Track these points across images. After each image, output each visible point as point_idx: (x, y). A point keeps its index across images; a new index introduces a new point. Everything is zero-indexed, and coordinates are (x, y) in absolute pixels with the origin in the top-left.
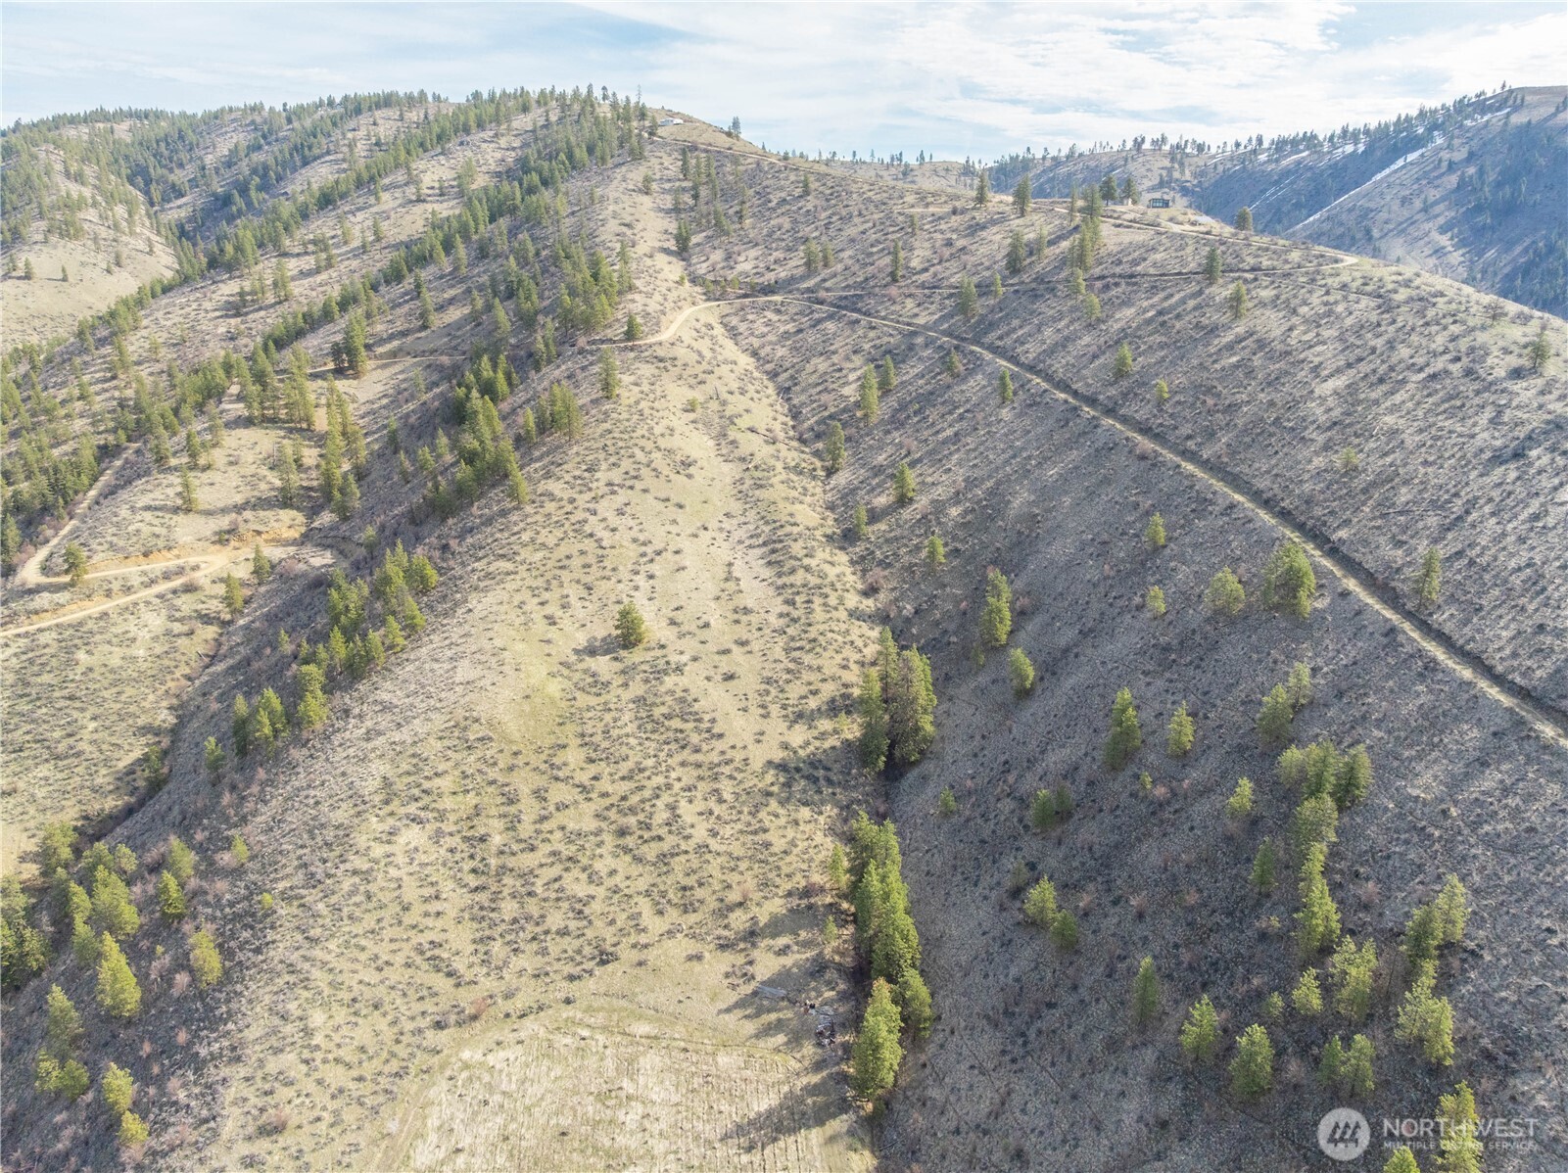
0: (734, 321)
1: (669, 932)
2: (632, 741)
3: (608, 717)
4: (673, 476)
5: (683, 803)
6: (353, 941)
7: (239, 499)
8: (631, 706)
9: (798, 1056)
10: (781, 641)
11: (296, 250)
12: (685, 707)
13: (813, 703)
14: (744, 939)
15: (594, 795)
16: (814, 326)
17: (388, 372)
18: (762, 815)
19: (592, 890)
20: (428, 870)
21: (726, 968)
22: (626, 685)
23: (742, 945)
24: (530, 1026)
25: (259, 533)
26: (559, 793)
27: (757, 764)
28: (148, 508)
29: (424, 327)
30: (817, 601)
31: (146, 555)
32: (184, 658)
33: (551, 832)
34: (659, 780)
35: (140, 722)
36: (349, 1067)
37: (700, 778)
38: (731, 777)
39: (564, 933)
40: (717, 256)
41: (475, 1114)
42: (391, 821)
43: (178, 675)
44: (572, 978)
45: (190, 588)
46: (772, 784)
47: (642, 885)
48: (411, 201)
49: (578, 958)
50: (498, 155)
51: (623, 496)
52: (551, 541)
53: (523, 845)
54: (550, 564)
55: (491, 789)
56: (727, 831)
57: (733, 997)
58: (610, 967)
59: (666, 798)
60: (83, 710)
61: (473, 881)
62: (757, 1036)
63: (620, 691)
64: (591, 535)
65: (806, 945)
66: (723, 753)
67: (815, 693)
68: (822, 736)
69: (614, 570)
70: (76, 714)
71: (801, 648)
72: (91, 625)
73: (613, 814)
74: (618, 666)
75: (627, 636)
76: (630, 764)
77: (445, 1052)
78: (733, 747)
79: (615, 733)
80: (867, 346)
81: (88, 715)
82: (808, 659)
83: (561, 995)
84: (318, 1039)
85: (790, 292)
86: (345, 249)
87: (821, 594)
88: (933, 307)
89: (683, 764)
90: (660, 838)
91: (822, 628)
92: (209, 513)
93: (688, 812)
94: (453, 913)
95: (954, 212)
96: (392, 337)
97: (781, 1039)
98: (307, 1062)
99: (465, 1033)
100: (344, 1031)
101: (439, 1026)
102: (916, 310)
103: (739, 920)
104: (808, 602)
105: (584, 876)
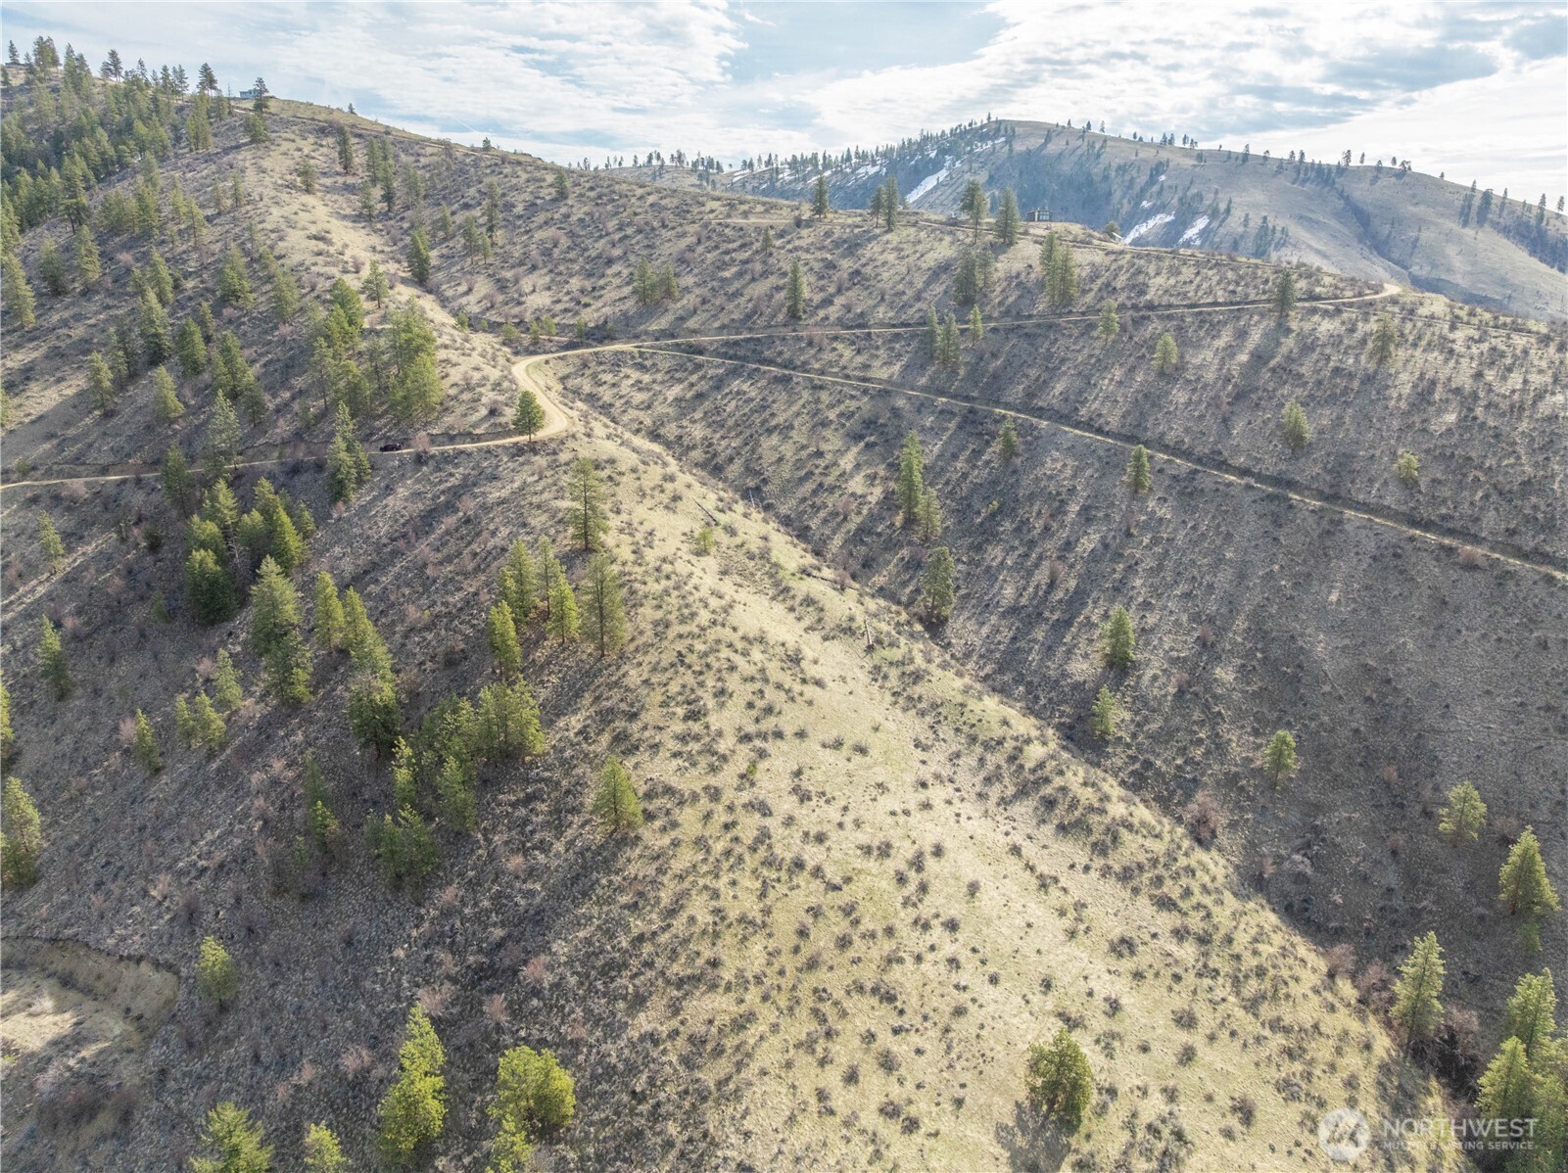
0: (586, 385)
4: (805, 691)
10: (1227, 992)
13: (1370, 1108)
30: (1194, 887)
51: (780, 758)
54: (789, 965)
64: (799, 865)
67: (1354, 1084)
85: (638, 337)
88: (883, 354)
95: (797, 224)
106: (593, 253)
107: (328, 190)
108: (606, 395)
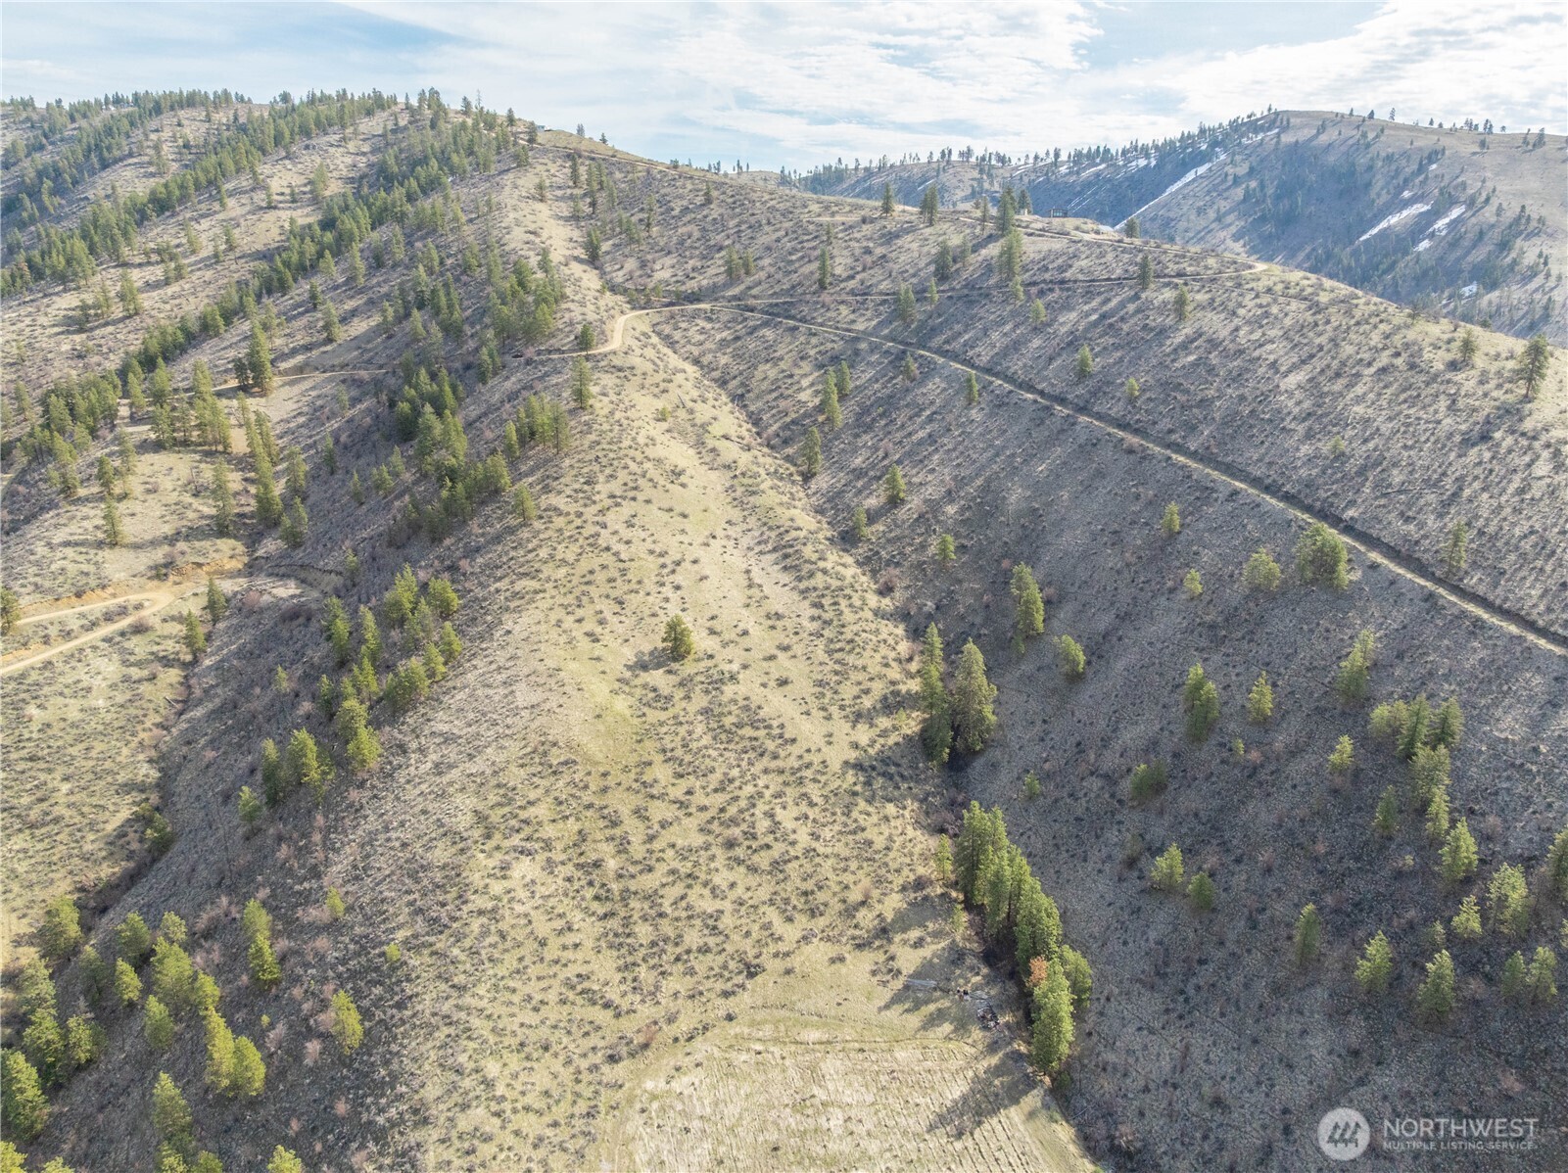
0: (667, 329)
1: (805, 938)
2: (714, 754)
3: (682, 730)
4: (669, 486)
5: (778, 810)
6: (502, 983)
7: (168, 529)
8: (700, 718)
9: (970, 1041)
10: (821, 643)
11: (137, 260)
12: (752, 716)
13: (867, 702)
14: (877, 937)
15: (692, 810)
16: (751, 333)
17: (297, 389)
18: (855, 814)
19: (718, 904)
20: (552, 902)
21: (869, 967)
22: (688, 697)
23: (877, 943)
24: (701, 1047)
25: (200, 565)
26: (659, 811)
27: (835, 766)
28: (67, 544)
29: (329, 340)
30: (843, 603)
31: (78, 595)
32: (152, 706)
33: (663, 851)
34: (749, 789)
35: (121, 778)
36: (539, 1113)
37: (786, 784)
38: (815, 780)
39: (705, 950)
40: (631, 264)
41: (680, 1143)
42: (498, 856)
43: (148, 724)
44: (726, 994)
45: (139, 629)
46: (855, 784)
47: (764, 893)
48: (261, 208)
49: (726, 973)
50: (349, 160)
51: (627, 508)
52: (571, 557)
53: (639, 867)
54: (575, 580)
55: (590, 813)
56: (827, 833)
57: (887, 994)
58: (759, 979)
59: (761, 808)
60: (50, 771)
61: (600, 909)
62: (924, 1028)
63: (684, 704)
64: (608, 549)
65: (937, 935)
66: (800, 757)
67: (867, 692)
68: (884, 734)
69: (639, 582)
70: (43, 776)
71: (841, 650)
72: (34, 676)
73: (715, 826)
74: (673, 679)
75: (675, 649)
76: (718, 776)
77: (627, 1085)
78: (809, 751)
79: (694, 746)
80: (812, 353)
81: (58, 775)
82: (851, 659)
83: (722, 1013)
84: (500, 1090)
85: (716, 300)
86: (193, 259)
87: (845, 596)
88: (869, 314)
89: (766, 771)
90: (768, 847)
91: (856, 628)
92: (137, 547)
93: (786, 818)
94: (589, 944)
95: (864, 221)
96: (294, 352)
97: (947, 1028)
98: (498, 1114)
99: (639, 1063)
100: (523, 1077)
101: (613, 1059)
102: (852, 317)
103: (866, 918)
104: (835, 604)
105: (706, 892)
106: (712, 243)
107: (558, 199)
108: (677, 335)
